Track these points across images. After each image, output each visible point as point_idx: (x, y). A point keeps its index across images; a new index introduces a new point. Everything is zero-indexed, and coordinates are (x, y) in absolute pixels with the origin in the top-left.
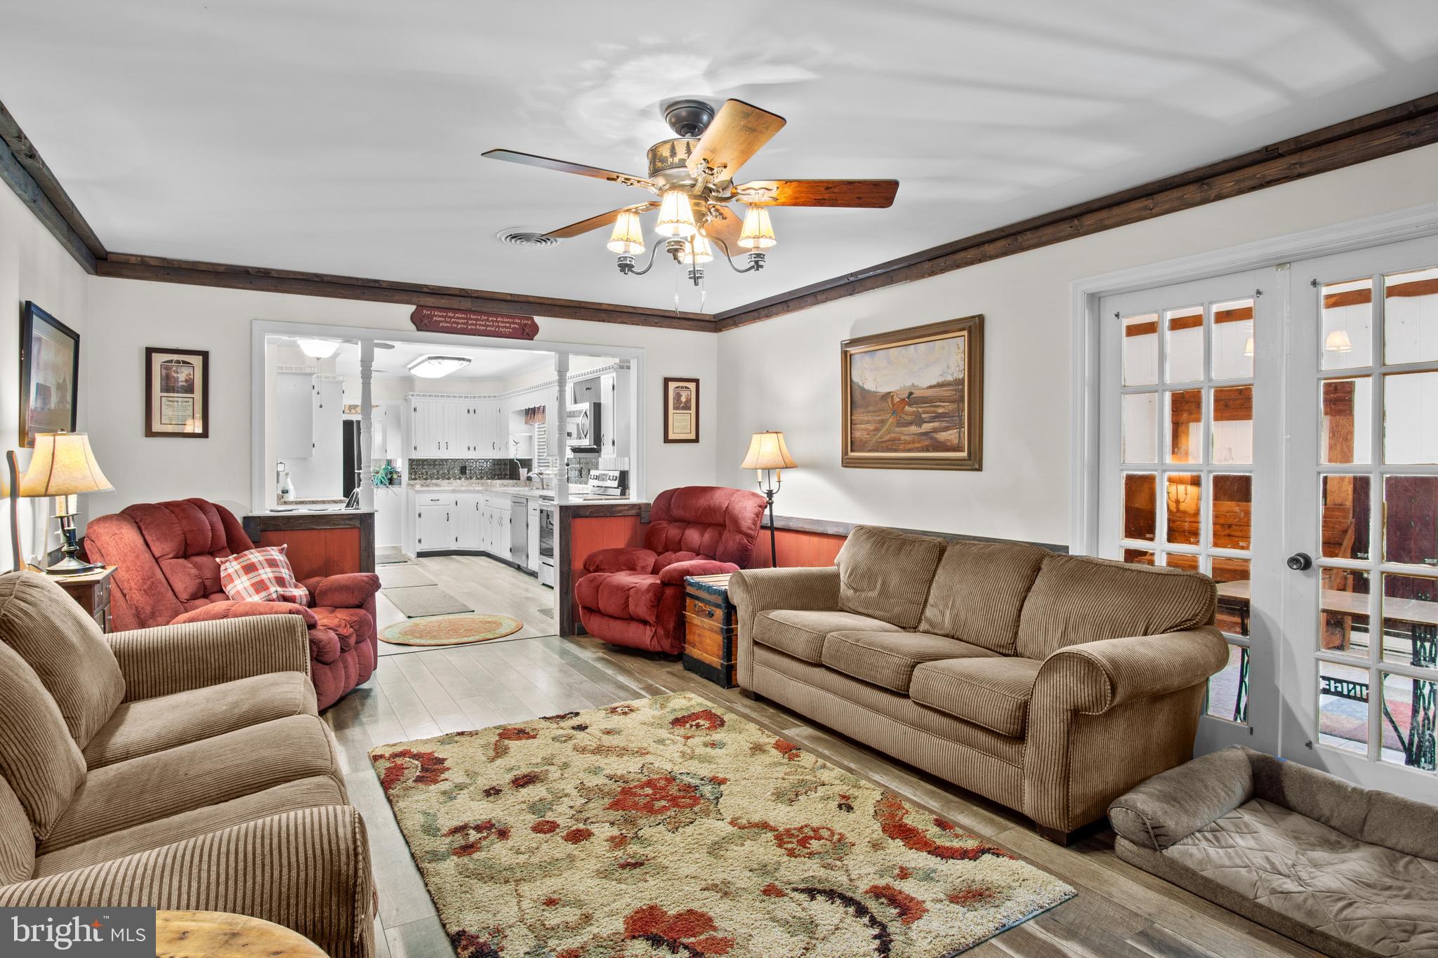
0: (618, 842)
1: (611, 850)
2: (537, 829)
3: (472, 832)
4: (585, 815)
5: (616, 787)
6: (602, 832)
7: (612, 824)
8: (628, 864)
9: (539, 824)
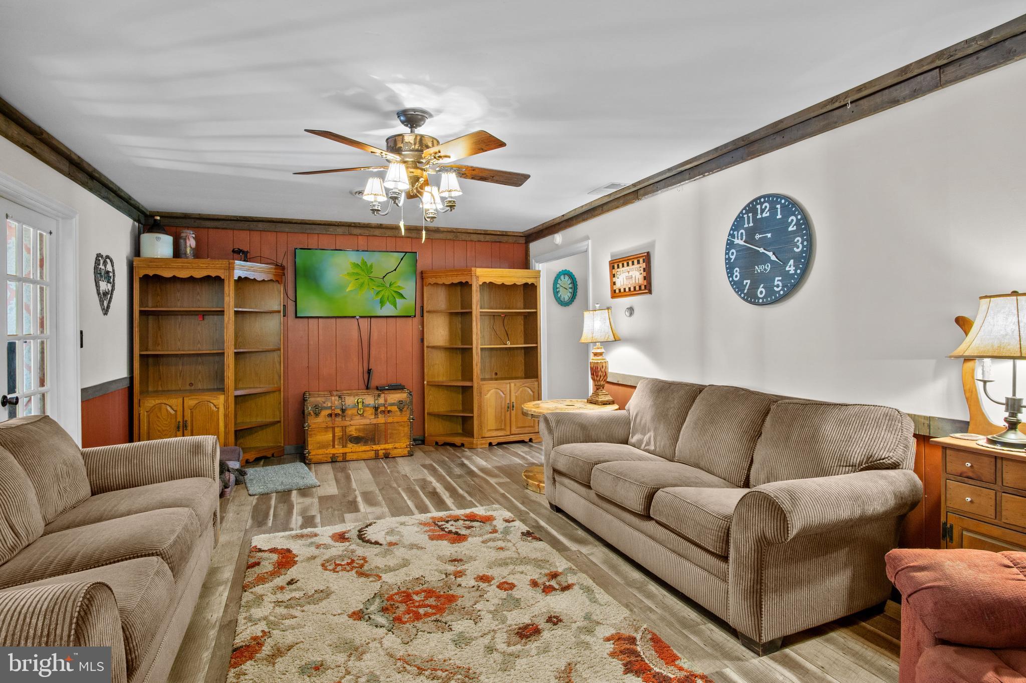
0: (459, 574)
1: (465, 570)
2: (512, 586)
3: (557, 587)
4: (478, 593)
5: (446, 617)
6: (468, 581)
7: (460, 585)
8: (458, 561)
9: (511, 589)
